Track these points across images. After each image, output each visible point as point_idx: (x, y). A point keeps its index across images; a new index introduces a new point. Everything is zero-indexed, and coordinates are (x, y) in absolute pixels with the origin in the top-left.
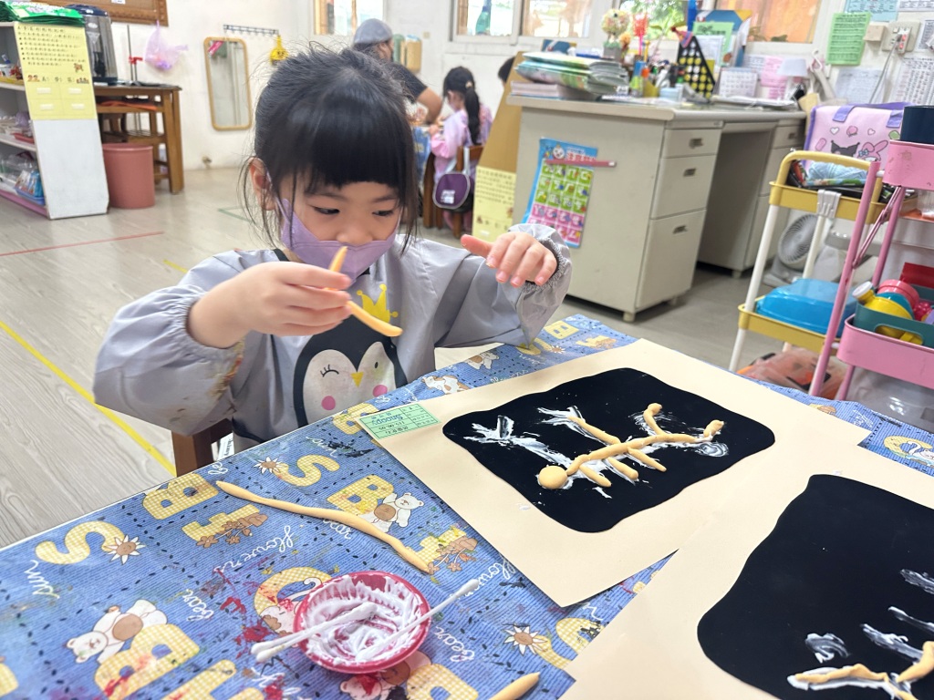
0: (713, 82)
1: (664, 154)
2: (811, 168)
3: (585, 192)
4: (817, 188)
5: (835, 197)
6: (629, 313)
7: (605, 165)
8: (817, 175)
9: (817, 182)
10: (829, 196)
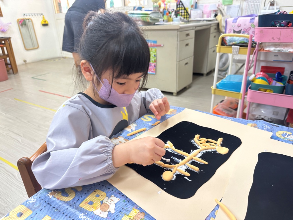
0: (189, 15)
1: (178, 40)
2: (228, 39)
3: (155, 56)
4: (231, 45)
5: (238, 48)
6: (175, 93)
7: (160, 46)
8: (230, 41)
9: (231, 43)
10: (236, 48)
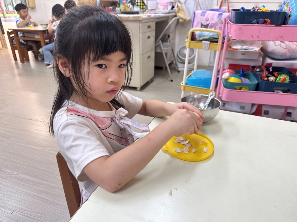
0: (145, 5)
1: (141, 32)
2: (197, 33)
4: (201, 41)
5: (208, 43)
6: (139, 88)
8: (200, 36)
9: (201, 39)
10: (206, 43)
